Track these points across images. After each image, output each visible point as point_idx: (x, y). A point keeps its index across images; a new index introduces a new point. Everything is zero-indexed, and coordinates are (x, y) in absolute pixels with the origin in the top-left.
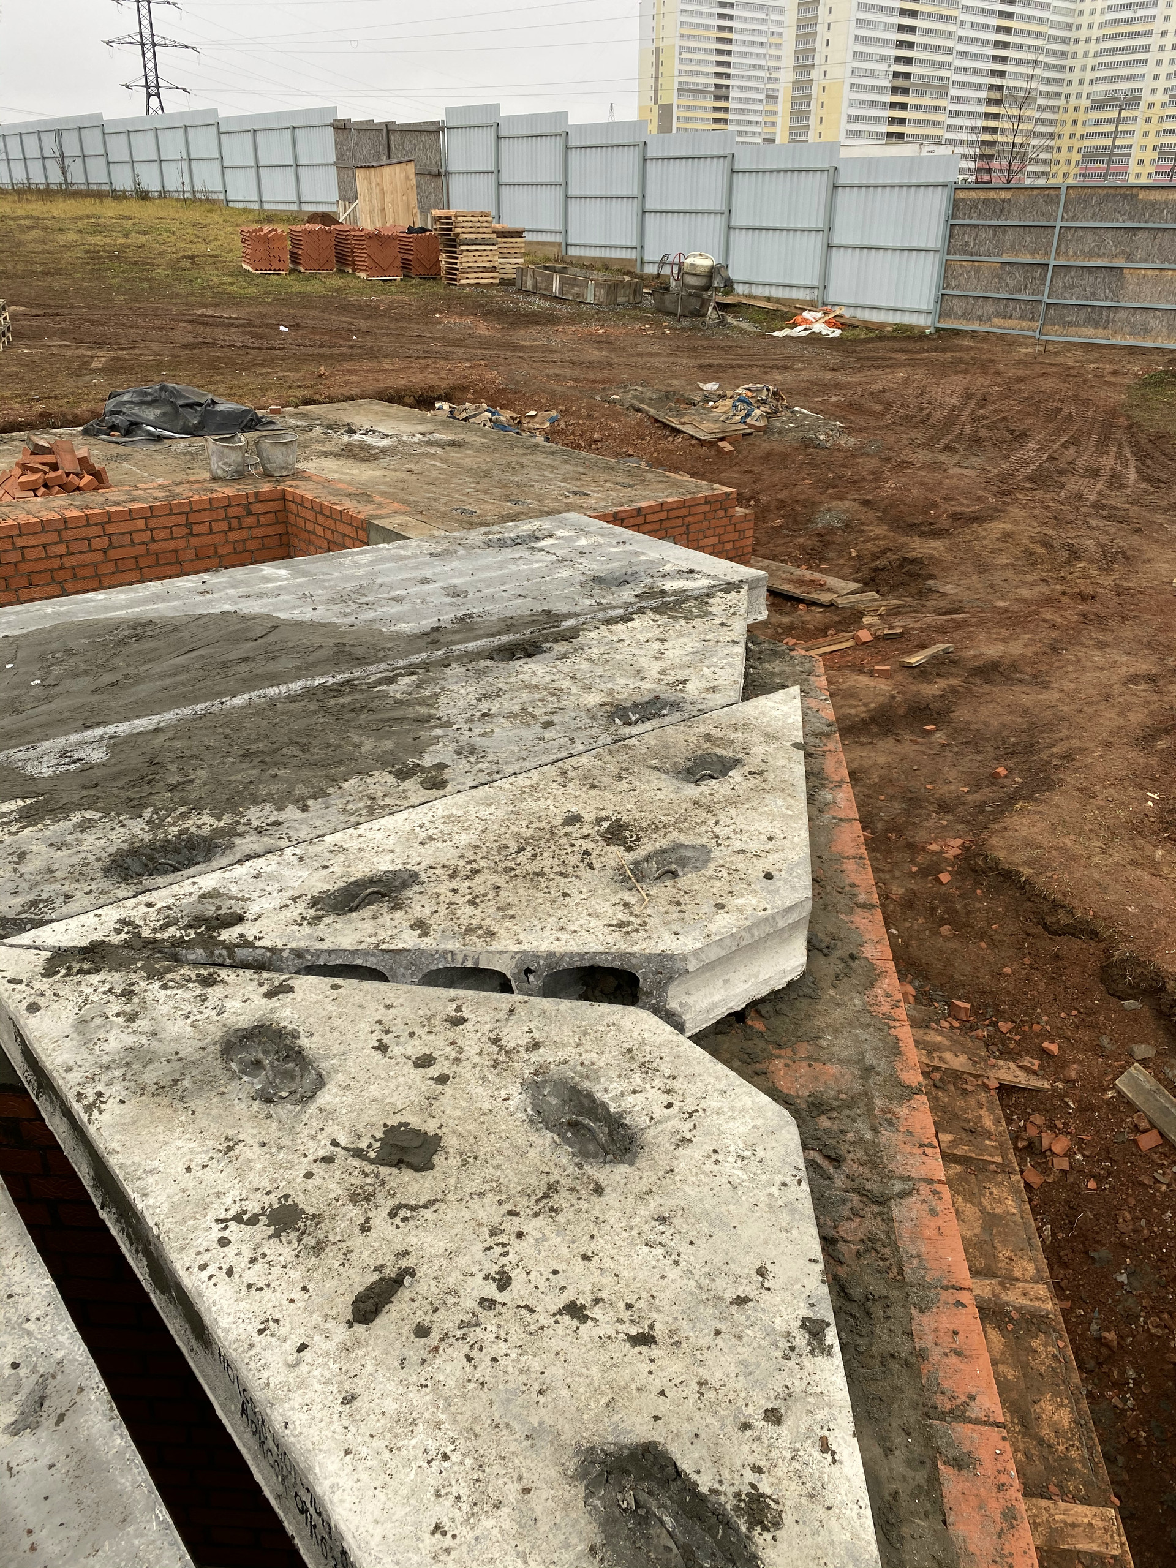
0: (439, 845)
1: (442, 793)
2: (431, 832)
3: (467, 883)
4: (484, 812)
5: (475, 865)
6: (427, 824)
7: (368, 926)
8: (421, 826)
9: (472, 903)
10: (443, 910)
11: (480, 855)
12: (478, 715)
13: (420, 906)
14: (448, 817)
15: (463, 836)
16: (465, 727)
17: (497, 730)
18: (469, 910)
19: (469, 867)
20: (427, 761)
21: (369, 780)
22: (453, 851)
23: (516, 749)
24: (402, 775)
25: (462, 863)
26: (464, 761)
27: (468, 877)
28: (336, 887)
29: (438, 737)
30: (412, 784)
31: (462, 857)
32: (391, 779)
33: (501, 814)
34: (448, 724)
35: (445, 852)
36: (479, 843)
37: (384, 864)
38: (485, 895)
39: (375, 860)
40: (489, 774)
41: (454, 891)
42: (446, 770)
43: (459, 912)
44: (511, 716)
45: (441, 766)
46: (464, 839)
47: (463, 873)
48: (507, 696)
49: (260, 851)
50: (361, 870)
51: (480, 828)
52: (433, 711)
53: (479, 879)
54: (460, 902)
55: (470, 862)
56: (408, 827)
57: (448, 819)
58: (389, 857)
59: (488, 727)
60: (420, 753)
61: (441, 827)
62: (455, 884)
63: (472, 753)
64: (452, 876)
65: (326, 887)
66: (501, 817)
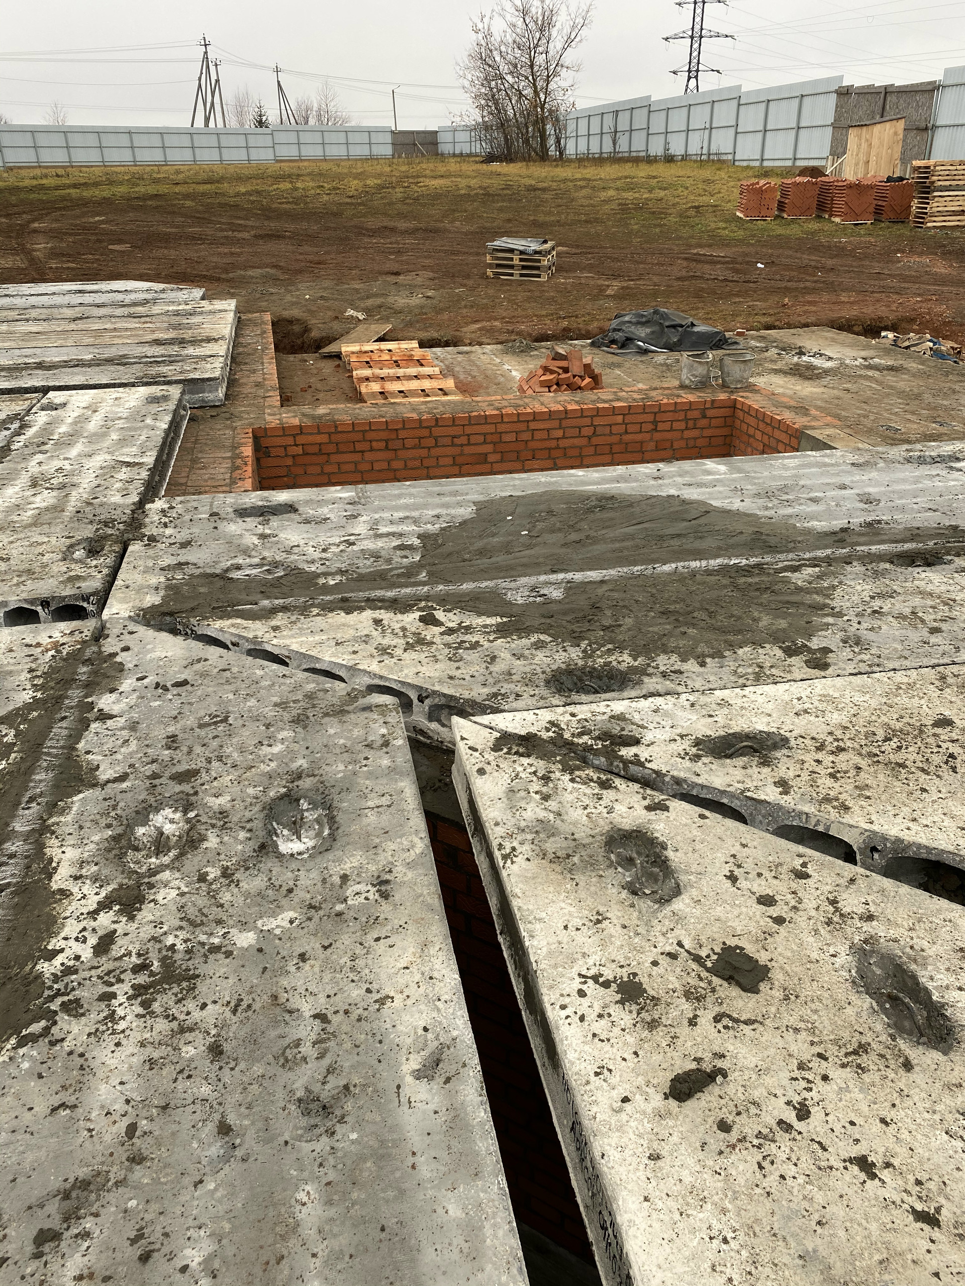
0: (812, 718)
1: (823, 674)
2: (806, 706)
3: (831, 758)
4: (858, 698)
5: (841, 744)
6: (805, 698)
7: (738, 774)
8: (799, 699)
9: (832, 776)
10: (805, 776)
11: (848, 736)
12: (869, 611)
13: (785, 767)
14: (825, 696)
15: (836, 715)
16: (856, 620)
17: (884, 627)
18: (829, 782)
19: (836, 744)
20: (815, 643)
21: (760, 651)
22: (824, 726)
23: (900, 647)
24: (790, 652)
25: (830, 739)
26: (848, 649)
27: (833, 753)
28: (717, 734)
29: (828, 624)
30: (797, 661)
31: (831, 733)
32: (779, 653)
33: (874, 703)
34: (840, 615)
35: (816, 727)
36: (850, 726)
37: (761, 725)
38: (846, 772)
39: (754, 719)
40: (870, 666)
41: (818, 761)
42: (830, 655)
43: (820, 782)
44: (901, 617)
45: (826, 651)
46: (836, 718)
47: (829, 748)
48: (900, 598)
49: (662, 691)
50: (739, 725)
51: (852, 712)
52: (827, 601)
53: (843, 756)
54: (822, 773)
55: (837, 740)
56: (787, 698)
57: (824, 698)
58: (766, 719)
59: (876, 624)
60: (810, 636)
61: (816, 703)
62: (820, 756)
63: (857, 644)
64: (820, 748)
65: (709, 733)
66: (873, 706)
